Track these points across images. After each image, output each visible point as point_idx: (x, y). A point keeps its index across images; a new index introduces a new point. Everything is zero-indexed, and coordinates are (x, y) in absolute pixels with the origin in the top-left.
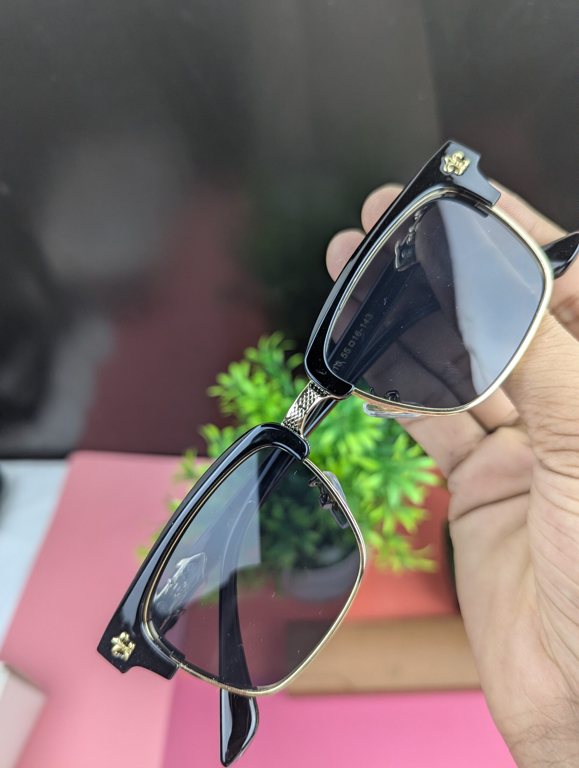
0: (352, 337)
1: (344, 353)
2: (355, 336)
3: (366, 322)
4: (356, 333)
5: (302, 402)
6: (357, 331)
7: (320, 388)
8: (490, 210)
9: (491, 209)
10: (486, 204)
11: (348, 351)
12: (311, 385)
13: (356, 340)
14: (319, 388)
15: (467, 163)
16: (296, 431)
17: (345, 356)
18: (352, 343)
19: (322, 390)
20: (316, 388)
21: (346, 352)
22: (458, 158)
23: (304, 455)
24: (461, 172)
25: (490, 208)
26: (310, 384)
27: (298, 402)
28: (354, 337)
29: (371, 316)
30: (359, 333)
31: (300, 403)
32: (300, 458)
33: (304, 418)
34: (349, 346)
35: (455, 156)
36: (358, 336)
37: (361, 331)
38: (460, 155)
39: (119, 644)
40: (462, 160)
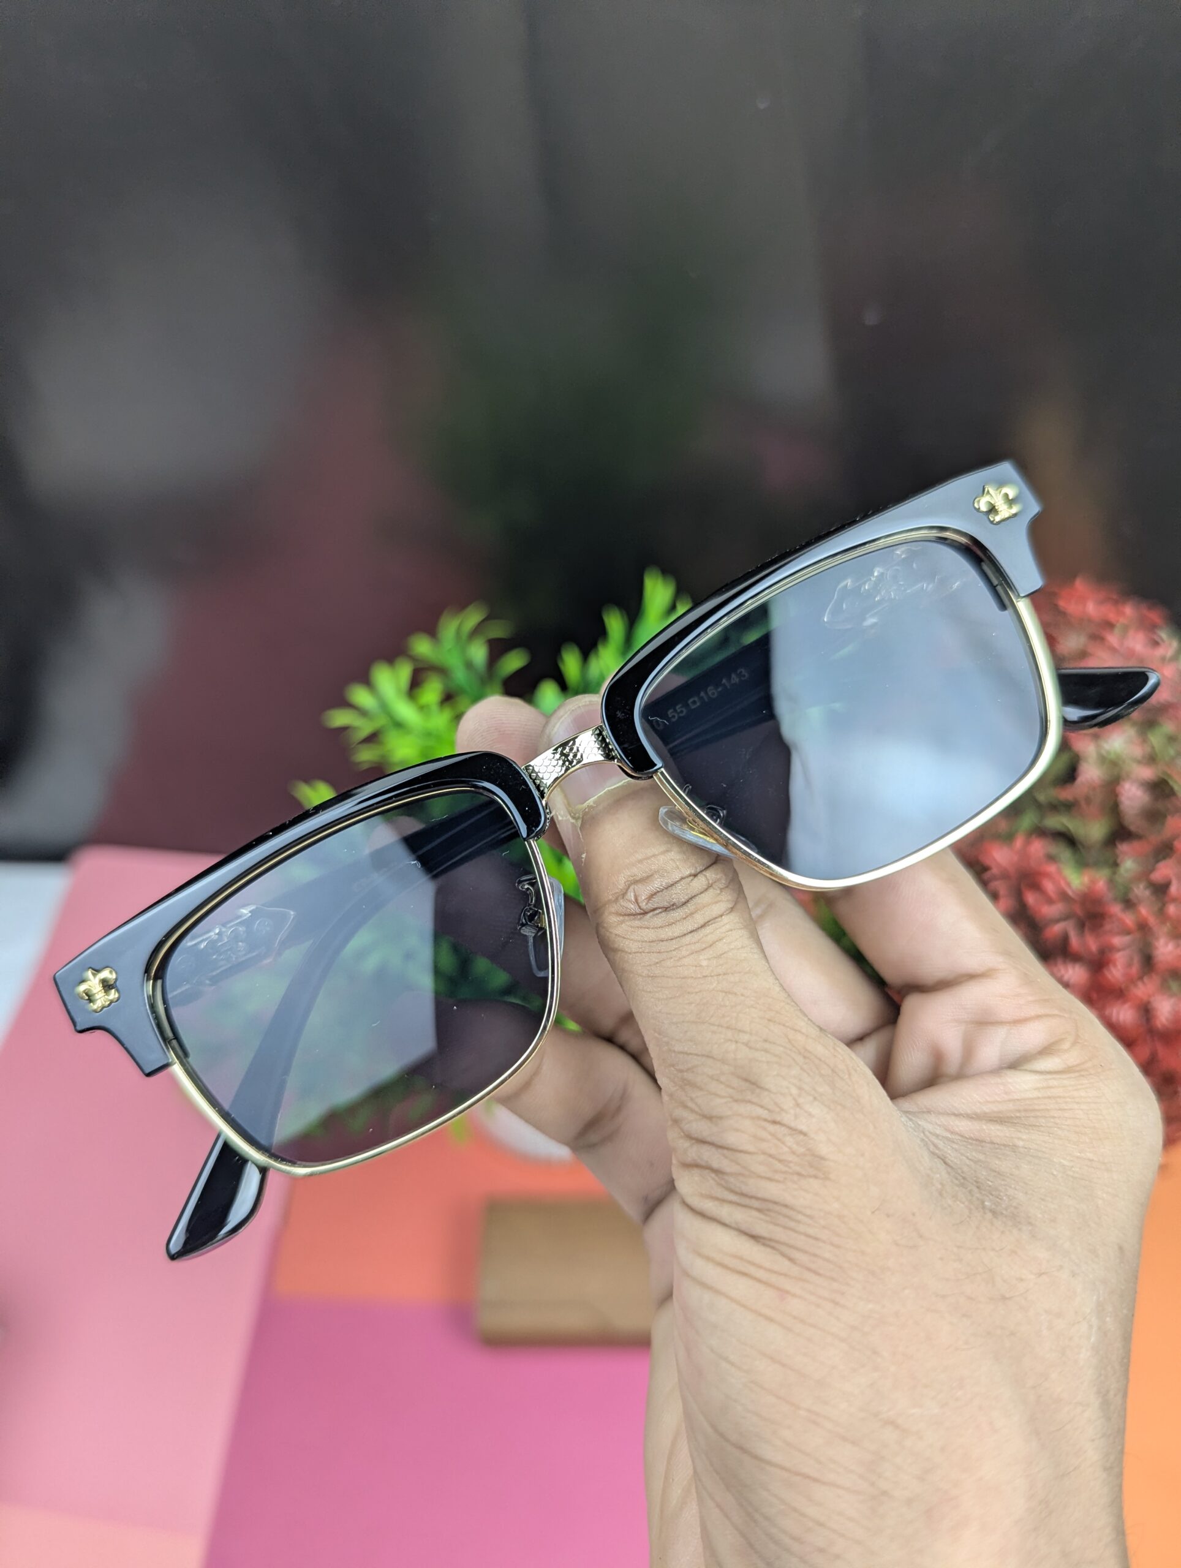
0: (700, 693)
1: (675, 710)
2: (706, 693)
3: (734, 679)
4: (710, 689)
5: (571, 749)
7: (609, 743)
10: (1012, 589)
11: (682, 712)
13: (704, 700)
14: (608, 740)
15: (1015, 510)
16: (539, 790)
17: (674, 716)
18: (694, 702)
19: (610, 747)
20: (603, 740)
21: (679, 711)
22: (1006, 495)
23: (533, 832)
24: (998, 519)
25: (1014, 600)
28: (702, 694)
29: (746, 674)
30: (715, 691)
31: (567, 750)
32: (524, 834)
34: (688, 705)
35: (1000, 492)
36: (710, 695)
37: (719, 689)
38: (1012, 492)
39: (93, 983)
40: (1010, 502)
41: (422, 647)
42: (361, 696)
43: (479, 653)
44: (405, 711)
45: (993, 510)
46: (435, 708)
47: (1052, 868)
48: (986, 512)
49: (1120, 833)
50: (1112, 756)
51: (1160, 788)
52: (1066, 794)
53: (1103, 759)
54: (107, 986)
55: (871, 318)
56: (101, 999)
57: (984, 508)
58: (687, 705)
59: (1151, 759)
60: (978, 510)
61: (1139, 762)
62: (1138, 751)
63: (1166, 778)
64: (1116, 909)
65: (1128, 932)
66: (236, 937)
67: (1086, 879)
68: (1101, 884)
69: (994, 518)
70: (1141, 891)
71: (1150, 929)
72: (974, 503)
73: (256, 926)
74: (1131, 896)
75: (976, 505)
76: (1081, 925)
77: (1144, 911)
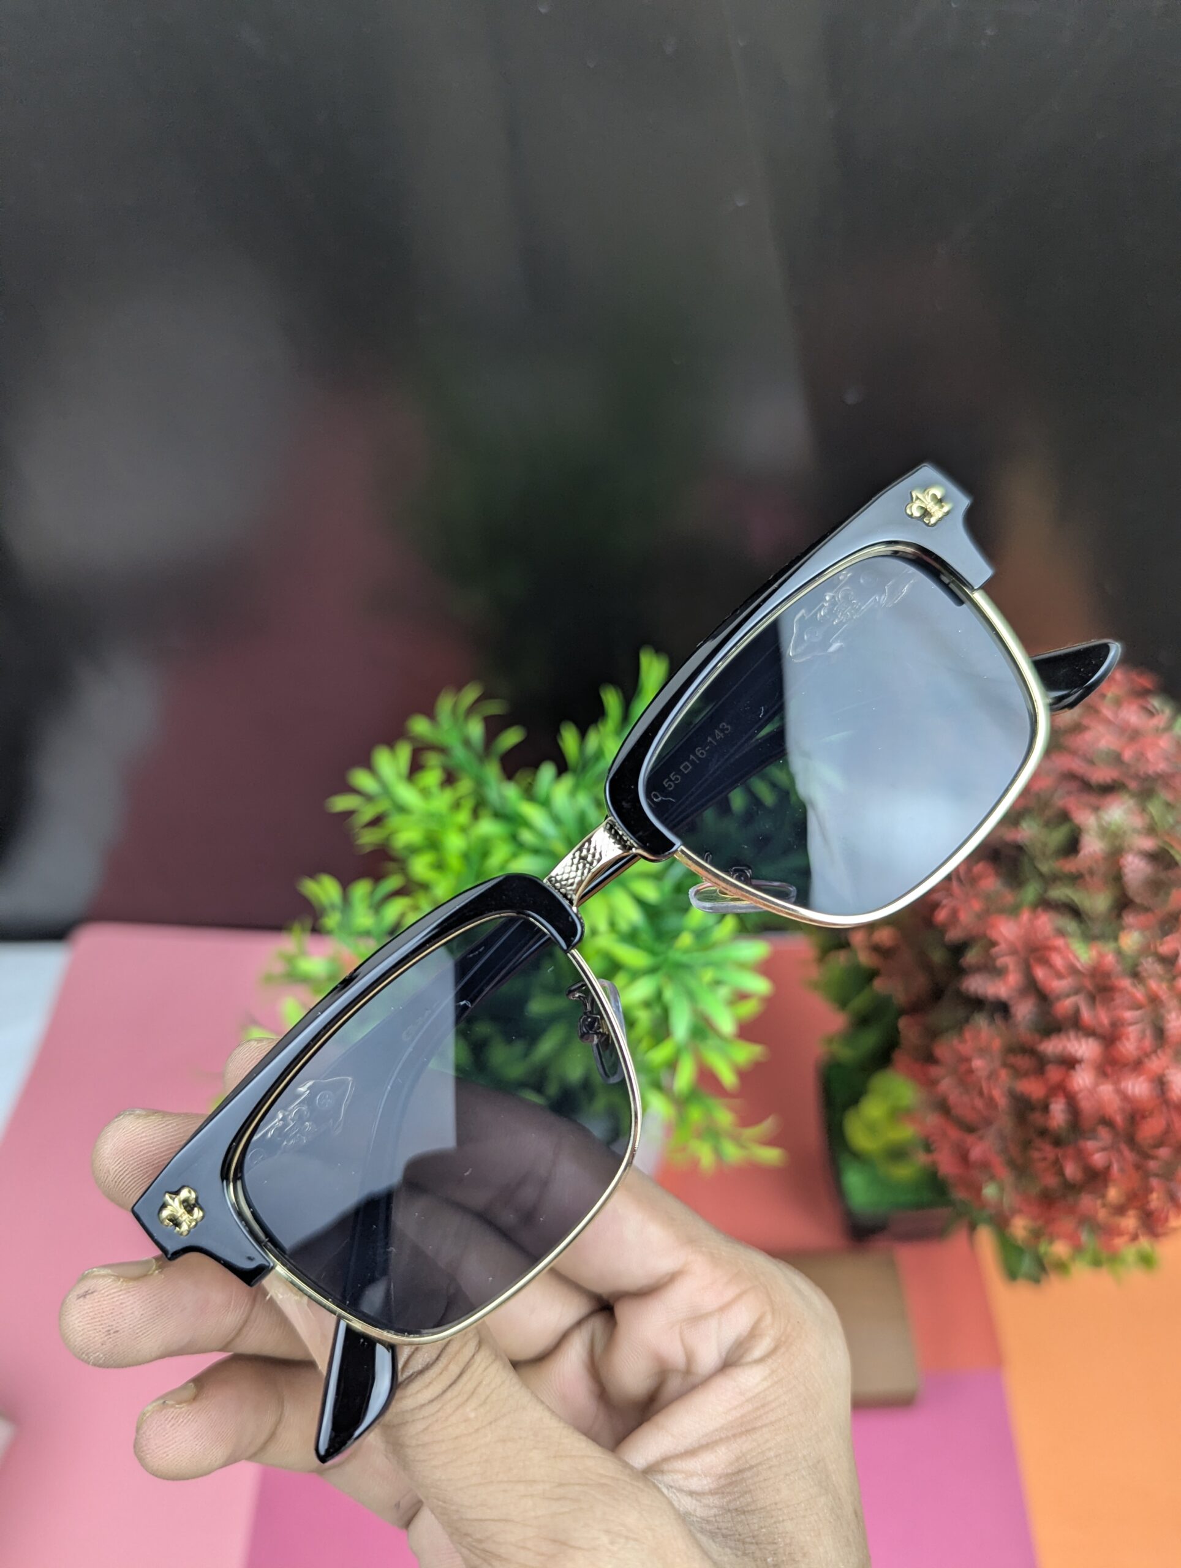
0: (689, 757)
1: (670, 780)
2: (695, 755)
3: (718, 735)
4: (699, 750)
5: (588, 850)
6: (699, 748)
7: (623, 835)
8: (969, 595)
9: (971, 595)
10: (965, 585)
11: (676, 779)
12: (608, 826)
13: (695, 762)
14: (621, 833)
15: (946, 508)
16: (567, 899)
17: (670, 786)
18: (686, 767)
19: (625, 838)
20: (616, 833)
21: (673, 779)
22: (934, 496)
23: (573, 941)
24: (933, 520)
25: (969, 593)
26: (607, 823)
27: (580, 849)
28: (692, 757)
29: (729, 727)
30: (703, 751)
31: (584, 852)
32: (564, 947)
33: (586, 878)
35: (928, 493)
36: (700, 756)
37: (707, 749)
38: (939, 492)
39: (174, 1207)
40: (940, 501)
41: (420, 726)
42: (362, 779)
43: (476, 730)
44: (407, 794)
45: (926, 513)
46: (435, 789)
47: (1059, 942)
48: (920, 517)
49: (1123, 904)
50: (1113, 827)
51: (1160, 858)
52: (1070, 866)
53: (1105, 832)
54: (189, 1207)
55: (851, 398)
56: (187, 1221)
57: (917, 513)
58: (679, 772)
59: (1151, 830)
60: (911, 516)
61: (1138, 832)
62: (1138, 822)
63: (1167, 848)
64: (1126, 983)
65: (1138, 1007)
66: (300, 1117)
67: (1094, 953)
68: (1110, 959)
69: (929, 520)
70: (1150, 966)
71: (1161, 1002)
72: (906, 510)
73: (317, 1101)
74: (1140, 969)
75: (909, 512)
76: (1092, 999)
77: (1153, 984)
